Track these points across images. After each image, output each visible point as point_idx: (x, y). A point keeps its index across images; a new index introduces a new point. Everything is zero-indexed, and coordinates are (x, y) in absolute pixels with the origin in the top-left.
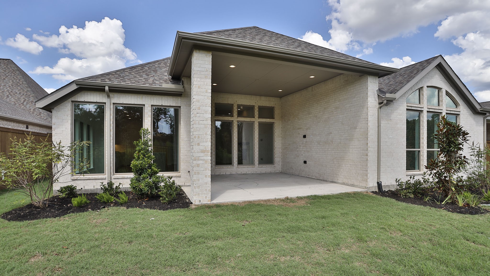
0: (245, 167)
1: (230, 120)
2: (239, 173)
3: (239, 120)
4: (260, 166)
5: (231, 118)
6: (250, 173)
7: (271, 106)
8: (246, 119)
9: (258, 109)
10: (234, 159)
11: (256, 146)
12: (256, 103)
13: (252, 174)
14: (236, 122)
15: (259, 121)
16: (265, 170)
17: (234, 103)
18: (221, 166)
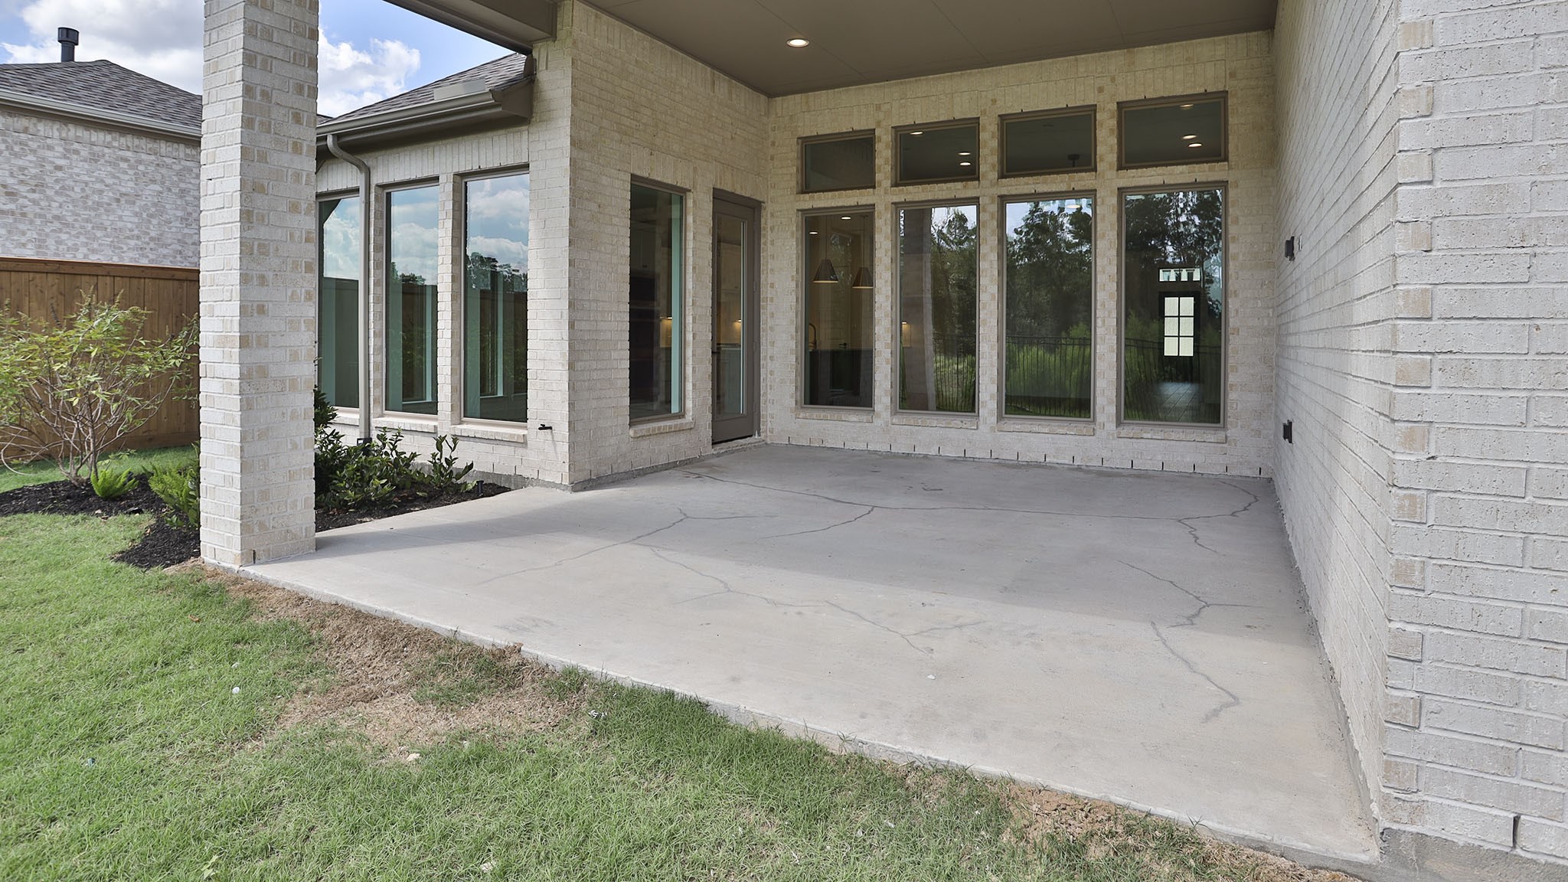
0: (1036, 429)
1: (962, 196)
2: (1005, 456)
3: (1006, 193)
4: (1126, 431)
5: (965, 187)
6: (1067, 462)
7: (1202, 90)
8: (1045, 182)
9: (1113, 123)
10: (982, 388)
11: (1104, 322)
12: (1101, 90)
13: (1079, 468)
14: (993, 202)
15: (1121, 185)
16: (1159, 457)
17: (984, 112)
18: (915, 416)
